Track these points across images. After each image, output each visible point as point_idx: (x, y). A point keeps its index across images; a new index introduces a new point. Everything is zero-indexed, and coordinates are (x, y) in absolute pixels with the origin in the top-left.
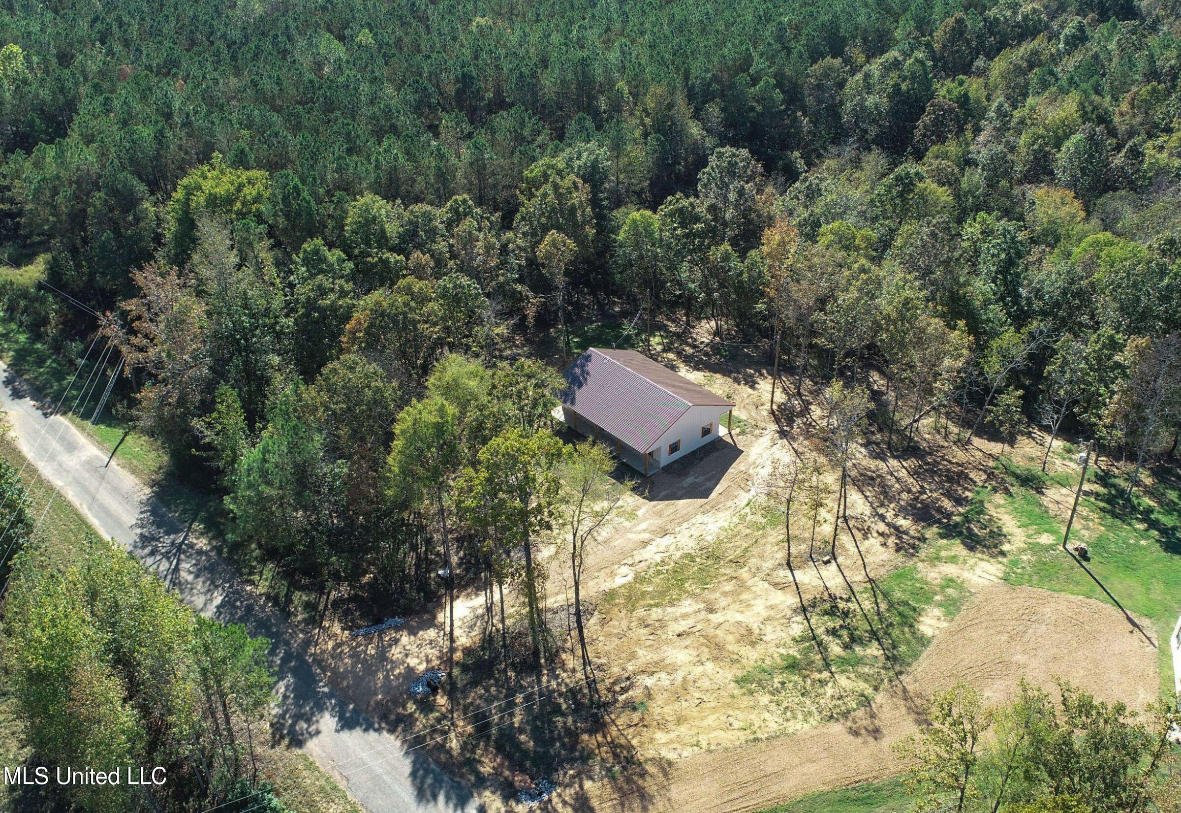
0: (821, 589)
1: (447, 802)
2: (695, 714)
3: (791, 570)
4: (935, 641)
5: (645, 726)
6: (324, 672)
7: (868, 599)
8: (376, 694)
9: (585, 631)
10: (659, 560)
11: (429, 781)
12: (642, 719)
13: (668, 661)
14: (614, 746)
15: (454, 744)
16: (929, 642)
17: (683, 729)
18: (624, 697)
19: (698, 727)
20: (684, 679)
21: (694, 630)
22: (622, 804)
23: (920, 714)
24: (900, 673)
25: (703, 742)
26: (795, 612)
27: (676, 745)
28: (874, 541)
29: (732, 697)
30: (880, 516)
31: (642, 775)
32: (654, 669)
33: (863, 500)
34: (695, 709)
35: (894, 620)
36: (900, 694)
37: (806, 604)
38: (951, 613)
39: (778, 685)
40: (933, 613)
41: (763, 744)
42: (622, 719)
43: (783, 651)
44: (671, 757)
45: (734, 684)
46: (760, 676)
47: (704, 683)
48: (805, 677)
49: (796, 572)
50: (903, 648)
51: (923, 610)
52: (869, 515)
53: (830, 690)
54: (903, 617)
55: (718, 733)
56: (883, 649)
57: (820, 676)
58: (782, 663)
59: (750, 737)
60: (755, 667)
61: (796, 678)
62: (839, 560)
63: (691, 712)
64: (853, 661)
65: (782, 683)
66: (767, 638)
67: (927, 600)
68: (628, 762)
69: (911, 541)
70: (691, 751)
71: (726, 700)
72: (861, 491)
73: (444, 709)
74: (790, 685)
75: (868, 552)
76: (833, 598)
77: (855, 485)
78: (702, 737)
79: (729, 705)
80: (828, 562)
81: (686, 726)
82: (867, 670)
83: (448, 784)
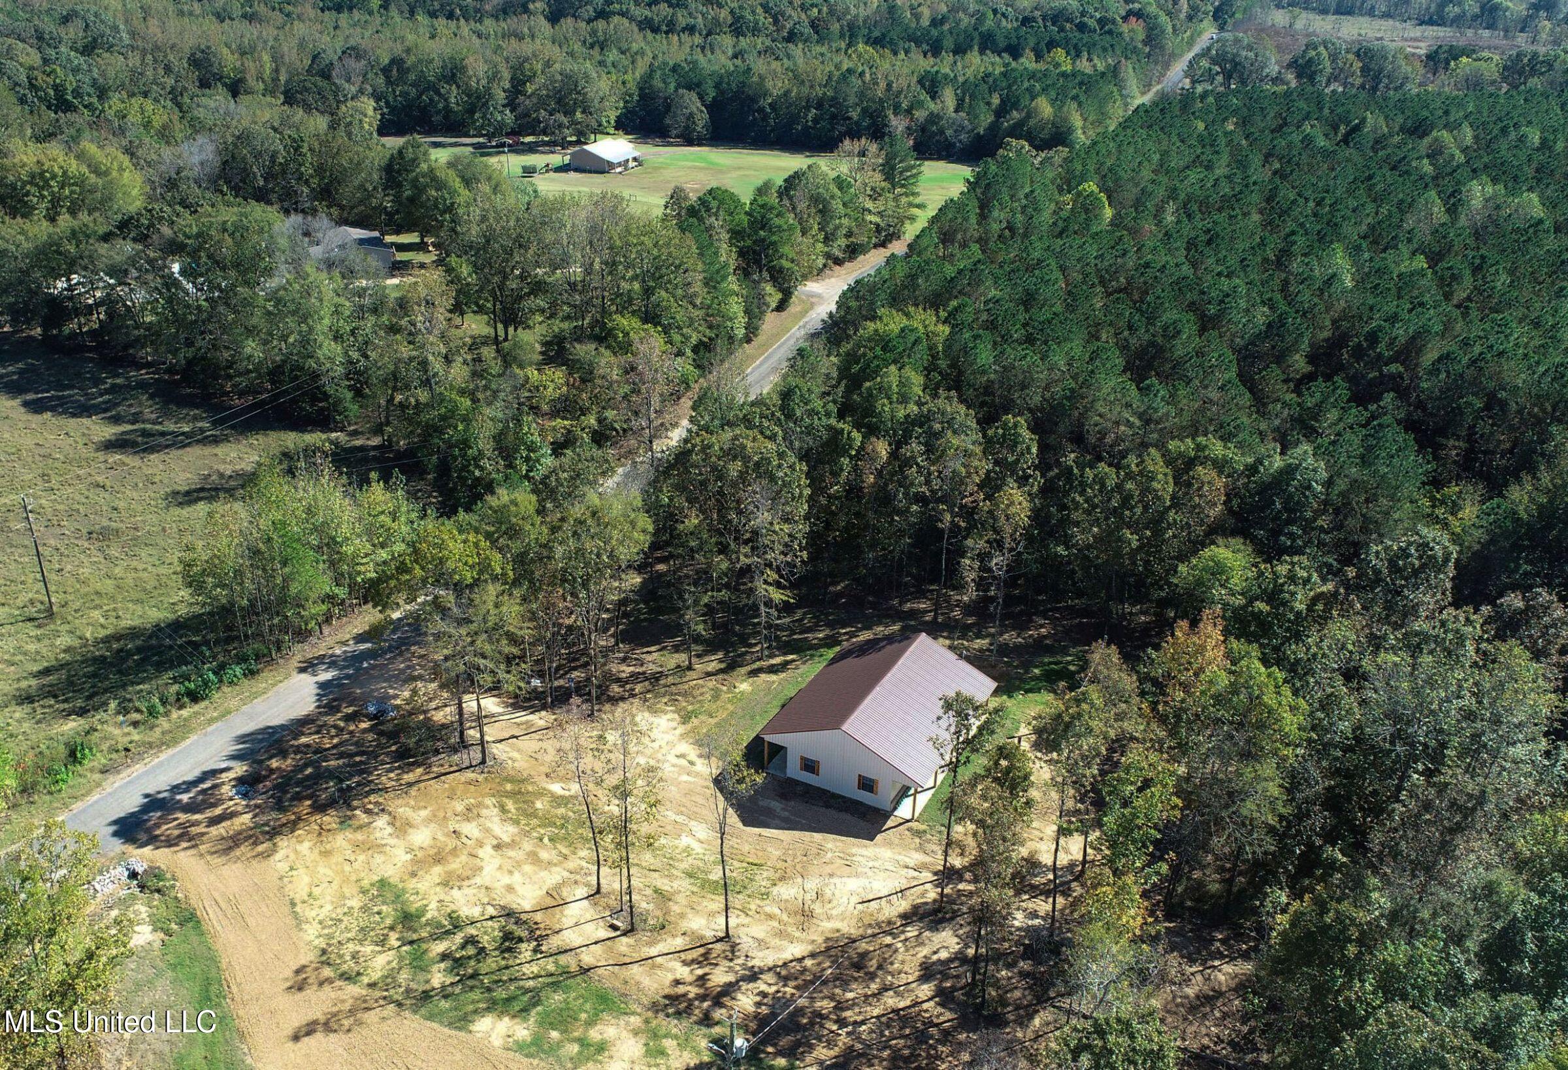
0: (556, 925)
2: (333, 861)
3: (588, 897)
4: (462, 1033)
5: (320, 834)
7: (543, 967)
12: (329, 830)
14: (297, 821)
15: (305, 739)
16: (460, 1027)
17: (313, 856)
18: (358, 812)
19: (316, 865)
20: (386, 844)
21: (464, 840)
22: (223, 838)
23: (328, 1025)
24: (400, 1005)
25: (294, 873)
26: (503, 908)
27: (292, 856)
28: (683, 972)
29: (358, 881)
30: (753, 975)
31: (255, 844)
32: (398, 824)
33: (790, 957)
34: (341, 860)
35: (500, 994)
36: (362, 1006)
37: (524, 917)
38: (520, 1047)
39: (376, 909)
40: (522, 1031)
41: (287, 909)
42: (330, 819)
43: (433, 905)
44: (278, 856)
45: (376, 878)
46: (390, 896)
47: (379, 859)
48: (392, 928)
49: (585, 902)
50: (444, 1004)
51: (525, 1020)
52: (750, 964)
53: (368, 949)
54: (509, 1000)
55: (306, 879)
56: (443, 987)
57: (393, 940)
58: (412, 909)
59: (297, 901)
60: (403, 889)
61: (388, 922)
62: (624, 939)
63: (337, 858)
64: (419, 964)
65: (379, 913)
66: (455, 892)
67: (548, 1022)
68: (273, 833)
69: (697, 1012)
70: (283, 867)
71: (354, 878)
72: (813, 955)
73: (352, 728)
74: (377, 918)
75: (654, 967)
76: (539, 940)
77: (828, 949)
78: (302, 871)
79: (346, 880)
80: (614, 927)
81: (318, 858)
82: (404, 976)
83: (258, 746)
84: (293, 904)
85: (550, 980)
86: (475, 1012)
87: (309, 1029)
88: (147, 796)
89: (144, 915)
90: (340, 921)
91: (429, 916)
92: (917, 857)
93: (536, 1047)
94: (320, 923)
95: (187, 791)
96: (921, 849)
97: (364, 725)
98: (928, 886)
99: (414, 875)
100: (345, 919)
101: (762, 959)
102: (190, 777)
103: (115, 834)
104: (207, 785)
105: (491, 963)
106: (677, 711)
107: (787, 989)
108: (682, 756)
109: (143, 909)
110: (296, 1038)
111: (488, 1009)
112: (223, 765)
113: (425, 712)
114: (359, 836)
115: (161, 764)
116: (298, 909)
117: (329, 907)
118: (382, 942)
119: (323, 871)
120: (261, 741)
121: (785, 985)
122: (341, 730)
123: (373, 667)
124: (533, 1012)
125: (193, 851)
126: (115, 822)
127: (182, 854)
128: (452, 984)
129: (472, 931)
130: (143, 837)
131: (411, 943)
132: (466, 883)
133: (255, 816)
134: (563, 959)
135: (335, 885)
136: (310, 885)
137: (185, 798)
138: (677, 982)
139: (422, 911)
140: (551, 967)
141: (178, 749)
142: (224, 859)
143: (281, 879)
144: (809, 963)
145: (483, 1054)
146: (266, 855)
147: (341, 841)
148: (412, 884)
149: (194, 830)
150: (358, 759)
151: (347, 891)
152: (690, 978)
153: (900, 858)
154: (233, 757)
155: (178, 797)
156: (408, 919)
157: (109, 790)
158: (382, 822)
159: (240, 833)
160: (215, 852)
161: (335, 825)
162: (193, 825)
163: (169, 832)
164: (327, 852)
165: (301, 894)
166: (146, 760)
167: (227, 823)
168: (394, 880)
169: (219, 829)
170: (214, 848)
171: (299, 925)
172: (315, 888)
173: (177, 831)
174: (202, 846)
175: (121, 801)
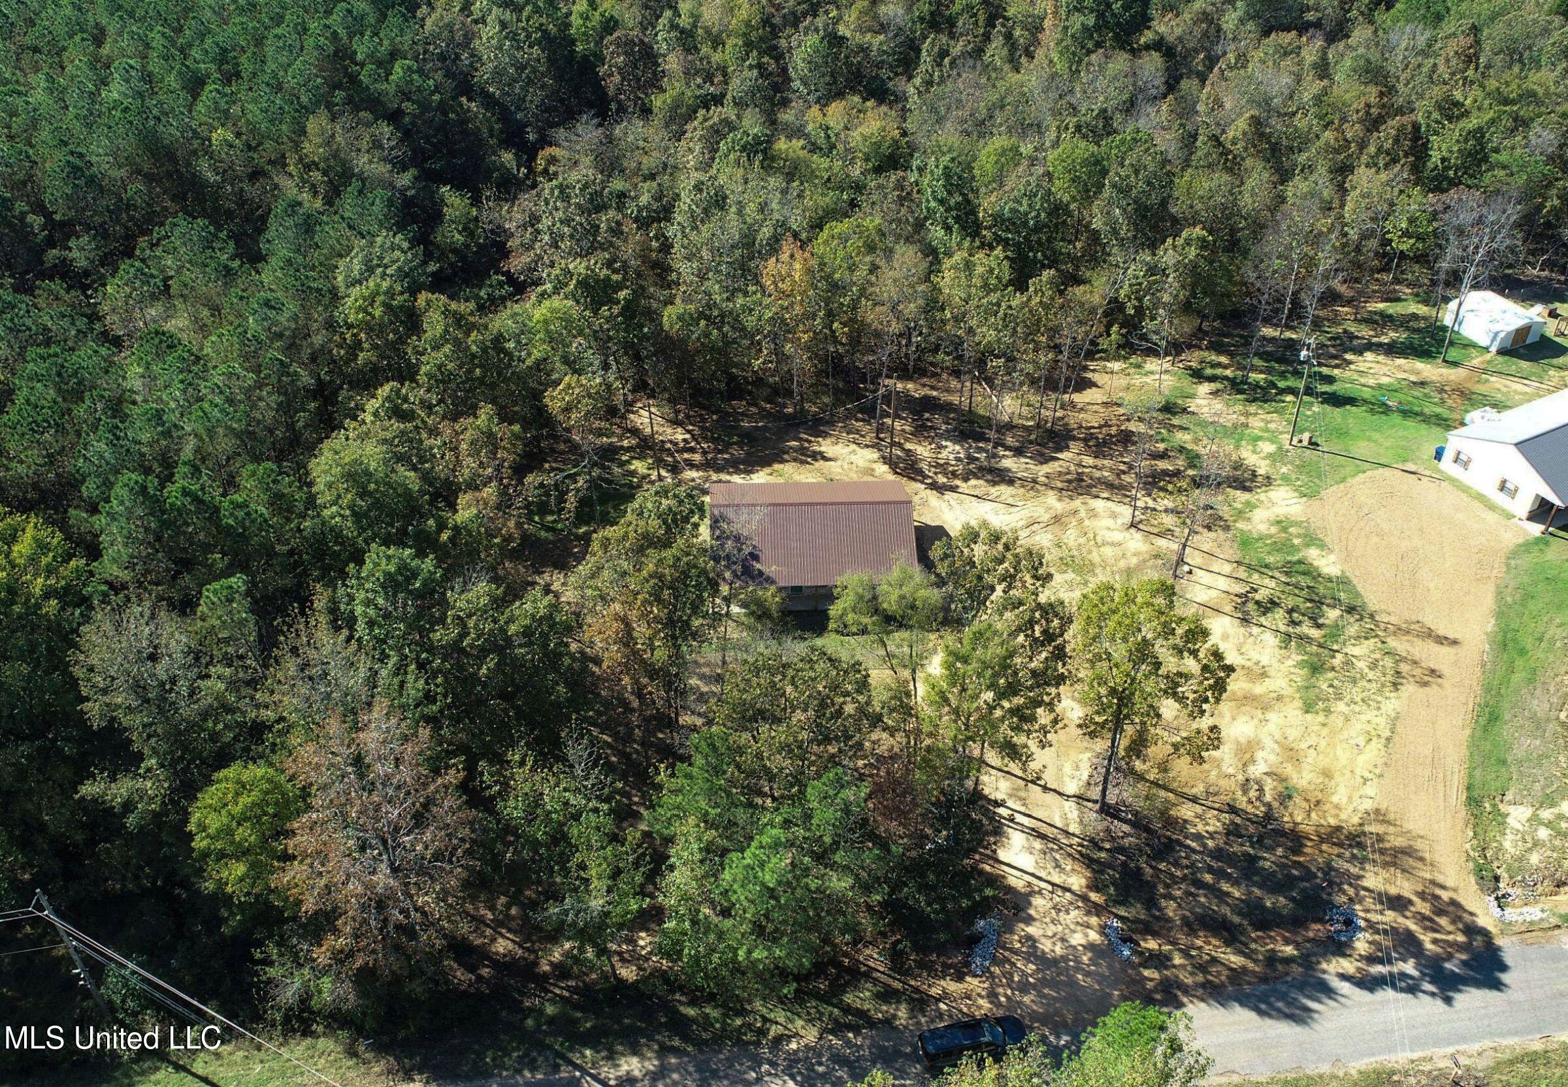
1: (1320, 1003)
2: (1327, 761)
4: (1348, 574)
5: (1316, 803)
11: (1279, 1004)
12: (1306, 800)
14: (1325, 838)
17: (1339, 780)
18: (1268, 795)
19: (1344, 767)
22: (1404, 871)
23: (1430, 635)
24: (1372, 616)
25: (1367, 775)
26: (1245, 627)
27: (1356, 796)
29: (1324, 725)
31: (1380, 838)
32: (1248, 756)
33: (1111, 503)
34: (1321, 757)
35: (1304, 581)
36: (1399, 631)
37: (1239, 616)
38: (1322, 546)
39: (1331, 690)
40: (1313, 555)
41: (1396, 738)
42: (1296, 815)
43: (1290, 662)
44: (1368, 805)
45: (1309, 717)
46: (1312, 694)
47: (1293, 734)
48: (1333, 669)
50: (1343, 596)
51: (1305, 558)
53: (1360, 664)
54: (1304, 573)
55: (1361, 760)
56: (1334, 607)
57: (1338, 660)
58: (1305, 672)
59: (1383, 741)
60: (1298, 690)
61: (1330, 675)
63: (1323, 762)
64: (1336, 631)
65: (1331, 686)
66: (1264, 662)
67: (1294, 549)
68: (1355, 839)
70: (1370, 790)
71: (1325, 731)
72: (1097, 497)
74: (1336, 683)
76: (1244, 597)
77: (1081, 494)
78: (1358, 772)
79: (1333, 733)
81: (1337, 774)
82: (1352, 630)
84: (1388, 740)
85: (1265, 570)
86: (1330, 580)
87: (1441, 640)
88: (1448, 1001)
89: (1509, 837)
90: (1363, 700)
91: (1300, 658)
93: (1314, 542)
94: (1379, 708)
95: (1403, 976)
99: (1279, 698)
100: (1358, 699)
102: (1389, 993)
103: (1504, 968)
104: (1378, 969)
105: (1290, 602)
109: (1507, 845)
110: (1455, 642)
111: (1321, 577)
112: (1344, 987)
114: (1289, 770)
115: (1415, 1043)
116: (1388, 733)
117: (1363, 718)
118: (1348, 663)
119: (1343, 755)
120: (1283, 997)
124: (1295, 558)
125: (1440, 879)
126: (1497, 985)
127: (1450, 883)
128: (1328, 605)
129: (1283, 627)
130: (1478, 942)
131: (1329, 648)
132: (1248, 664)
133: (1360, 877)
134: (1244, 575)
135: (1345, 734)
136: (1361, 752)
137: (1409, 967)
139: (1300, 665)
140: (1256, 576)
141: (1380, 1058)
142: (1419, 845)
143: (1381, 776)
145: (1347, 556)
146: (1379, 815)
147: (1303, 778)
148: (1288, 691)
149: (1423, 907)
150: (1208, 878)
151: (1340, 721)
154: (1328, 991)
155: (1415, 973)
156: (1316, 668)
157: (1491, 1044)
158: (1259, 768)
159: (1386, 865)
160: (1422, 859)
161: (1297, 800)
162: (1424, 918)
163: (1451, 928)
164: (1327, 774)
165: (1376, 745)
166: (1427, 1067)
167: (1393, 891)
168: (1298, 703)
169: (1404, 887)
170: (1419, 865)
171: (1397, 718)
172: (1362, 744)
173: (1443, 921)
174: (1428, 876)
175: (1483, 1011)
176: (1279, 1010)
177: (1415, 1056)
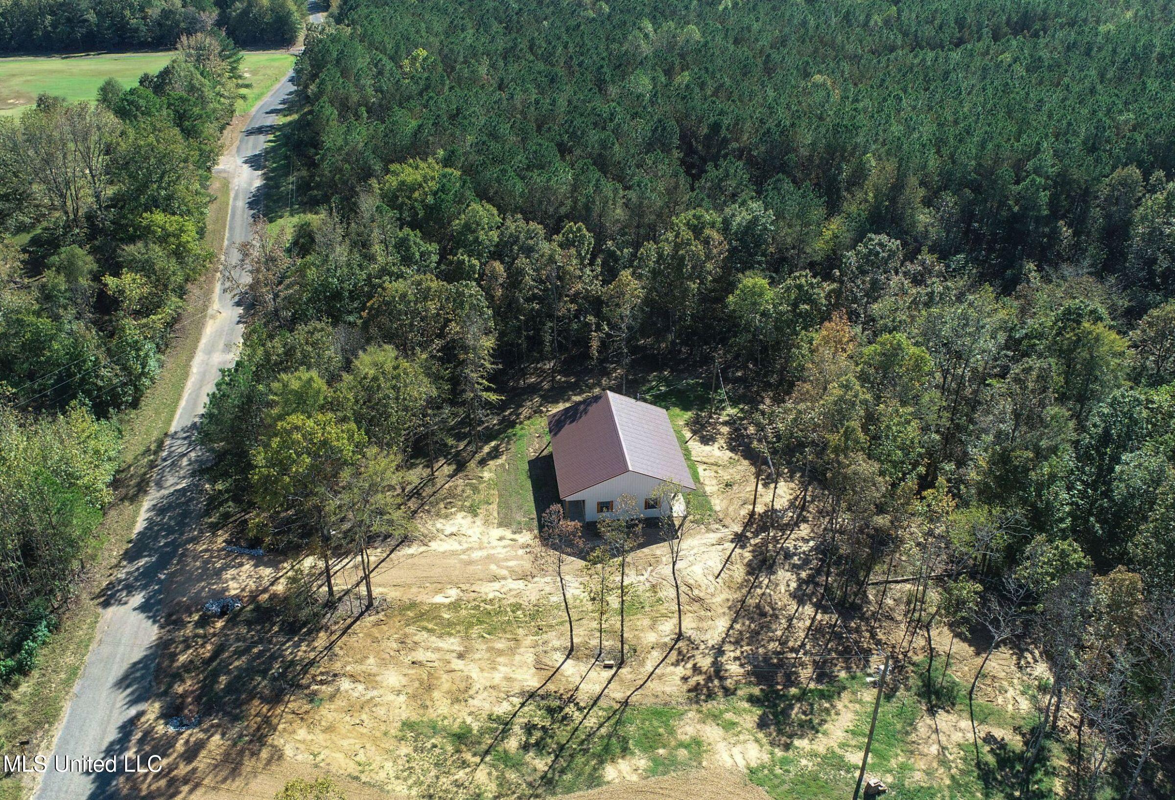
0: (571, 687)
1: (128, 696)
2: (344, 731)
3: (568, 657)
4: (604, 787)
5: (302, 719)
6: (177, 564)
7: (598, 717)
8: (184, 596)
9: (358, 623)
10: (491, 596)
11: (138, 674)
12: (307, 712)
13: (378, 678)
14: (267, 720)
15: (182, 658)
16: (598, 785)
17: (321, 738)
18: (316, 687)
19: (333, 742)
20: (372, 698)
21: (429, 664)
22: (216, 766)
25: (322, 758)
26: (522, 693)
27: (302, 747)
28: (680, 671)
29: (386, 734)
30: (719, 651)
31: (255, 755)
32: (362, 680)
33: (725, 629)
34: (349, 728)
35: (595, 749)
37: (541, 692)
38: (653, 773)
39: (428, 745)
40: (639, 763)
41: (356, 786)
42: (296, 705)
43: (469, 720)
44: (289, 754)
45: (399, 724)
46: (427, 731)
47: (381, 711)
48: (459, 752)
49: (569, 661)
50: (568, 778)
51: (633, 755)
52: (710, 645)
53: (461, 775)
54: (607, 750)
55: (340, 757)
56: (552, 768)
57: (472, 759)
58: (457, 730)
59: (356, 775)
60: (431, 721)
61: (450, 749)
62: (624, 671)
63: (344, 728)
64: (513, 763)
65: (435, 746)
66: (473, 703)
67: (648, 747)
68: (259, 738)
69: (716, 690)
71: (379, 735)
72: (735, 621)
73: (212, 631)
74: (438, 751)
75: (660, 677)
76: (571, 701)
77: (737, 613)
78: (326, 753)
79: (375, 740)
80: (610, 667)
81: (327, 737)
82: (513, 778)
83: (145, 683)
84: (356, 778)
85: (612, 721)
86: (595, 769)
90: (412, 769)
91: (476, 728)
92: (713, 537)
93: (661, 767)
94: (397, 778)
95: (124, 749)
96: (709, 530)
97: (220, 624)
98: (738, 550)
99: (425, 708)
100: (414, 766)
101: (712, 638)
102: (112, 738)
104: (138, 736)
105: (562, 733)
106: (462, 508)
107: (745, 648)
108: (501, 539)
111: (601, 762)
112: (133, 712)
113: (265, 590)
114: (339, 703)
115: (64, 741)
116: (364, 778)
117: (388, 765)
118: (465, 765)
120: (143, 677)
121: (742, 647)
122: (204, 636)
123: (172, 575)
124: (632, 747)
125: (200, 792)
128: (554, 761)
129: (521, 720)
131: (487, 752)
132: (471, 692)
133: (223, 735)
134: (602, 703)
135: (371, 748)
136: (348, 757)
138: (685, 679)
139: (467, 728)
140: (603, 715)
141: (65, 720)
142: (239, 782)
143: (317, 767)
144: (737, 626)
145: (635, 791)
146: (277, 759)
147: (327, 713)
148: (433, 715)
150: (255, 650)
151: (387, 747)
152: (689, 673)
153: (704, 541)
154: (133, 703)
156: (462, 739)
157: (37, 788)
158: (345, 684)
159: (228, 754)
160: (224, 780)
161: (307, 707)
162: (171, 770)
163: (154, 787)
164: (330, 729)
165: (352, 768)
166: (43, 745)
167: (203, 753)
168: (414, 718)
169: (202, 762)
170: (219, 778)
171: (382, 790)
172: (357, 759)
173: (163, 783)
174: (206, 782)
175: (65, 789)
176: (133, 673)
177: (55, 740)
